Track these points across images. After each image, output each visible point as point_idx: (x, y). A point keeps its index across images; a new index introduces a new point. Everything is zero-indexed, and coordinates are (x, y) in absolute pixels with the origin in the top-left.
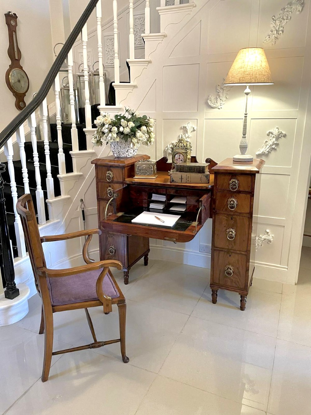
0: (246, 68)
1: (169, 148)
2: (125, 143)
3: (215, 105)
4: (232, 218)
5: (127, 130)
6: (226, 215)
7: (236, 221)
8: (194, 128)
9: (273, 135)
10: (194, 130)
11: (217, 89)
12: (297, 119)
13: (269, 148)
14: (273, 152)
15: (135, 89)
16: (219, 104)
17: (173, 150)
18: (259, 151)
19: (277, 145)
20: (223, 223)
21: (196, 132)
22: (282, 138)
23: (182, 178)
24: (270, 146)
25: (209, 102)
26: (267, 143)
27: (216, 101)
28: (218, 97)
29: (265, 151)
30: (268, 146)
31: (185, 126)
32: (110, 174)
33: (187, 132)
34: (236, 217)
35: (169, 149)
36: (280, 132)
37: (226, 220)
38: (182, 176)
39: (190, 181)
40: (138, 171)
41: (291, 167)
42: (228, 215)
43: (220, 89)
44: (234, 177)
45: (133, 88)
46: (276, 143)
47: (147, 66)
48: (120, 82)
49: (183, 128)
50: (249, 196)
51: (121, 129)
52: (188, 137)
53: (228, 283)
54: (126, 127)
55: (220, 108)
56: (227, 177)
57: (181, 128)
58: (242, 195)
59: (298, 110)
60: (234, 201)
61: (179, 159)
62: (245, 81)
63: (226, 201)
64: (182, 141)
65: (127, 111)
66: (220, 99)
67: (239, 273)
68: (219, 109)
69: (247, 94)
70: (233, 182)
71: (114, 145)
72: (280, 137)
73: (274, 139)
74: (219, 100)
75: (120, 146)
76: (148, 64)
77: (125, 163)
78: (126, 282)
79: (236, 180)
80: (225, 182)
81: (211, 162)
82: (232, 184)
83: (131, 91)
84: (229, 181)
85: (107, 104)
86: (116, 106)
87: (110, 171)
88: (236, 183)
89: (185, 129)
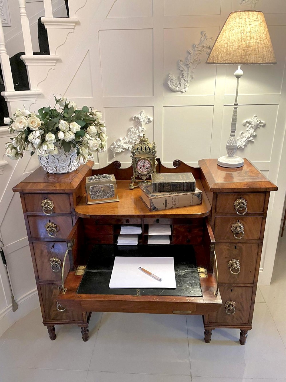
0: (249, 41)
1: (116, 146)
2: (65, 154)
3: (177, 89)
4: (236, 247)
5: (70, 136)
6: (228, 244)
7: (241, 249)
8: (149, 119)
9: (250, 125)
10: (149, 121)
11: (178, 66)
12: (279, 105)
13: (246, 141)
14: (249, 146)
15: (58, 65)
16: (183, 86)
17: (134, 155)
19: (255, 137)
20: (224, 254)
21: (152, 123)
22: (261, 128)
23: (166, 202)
25: (169, 83)
26: (243, 135)
27: (178, 83)
28: (181, 77)
29: (241, 145)
30: (244, 139)
31: (138, 116)
32: (48, 203)
33: (140, 124)
34: (240, 245)
35: (116, 148)
36: (259, 121)
37: (228, 250)
38: (166, 200)
39: (177, 205)
40: (92, 195)
41: (270, 162)
42: (231, 243)
43: (182, 66)
44: (241, 196)
45: (56, 63)
46: (254, 134)
47: (74, 29)
48: (34, 54)
49: (134, 119)
50: (260, 218)
51: (61, 135)
52: (142, 130)
53: (227, 321)
54: (67, 131)
55: (184, 91)
56: (231, 197)
57: (131, 119)
58: (250, 219)
59: (280, 93)
60: (240, 226)
61: (144, 166)
62: (250, 61)
63: (229, 226)
64: (146, 142)
65: (58, 101)
66: (184, 80)
67: (243, 307)
68: (182, 92)
69: (238, 77)
70: (239, 203)
71: (47, 158)
72: (259, 128)
73: (252, 131)
74: (182, 81)
75: (58, 159)
76: (75, 26)
77: (73, 187)
78: (86, 338)
79: (243, 200)
80: (229, 204)
81: (181, 165)
82: (239, 206)
83: (53, 68)
84: (233, 202)
85: (16, 89)
86: (31, 90)
87: (47, 198)
88: (244, 204)
89: (138, 121)
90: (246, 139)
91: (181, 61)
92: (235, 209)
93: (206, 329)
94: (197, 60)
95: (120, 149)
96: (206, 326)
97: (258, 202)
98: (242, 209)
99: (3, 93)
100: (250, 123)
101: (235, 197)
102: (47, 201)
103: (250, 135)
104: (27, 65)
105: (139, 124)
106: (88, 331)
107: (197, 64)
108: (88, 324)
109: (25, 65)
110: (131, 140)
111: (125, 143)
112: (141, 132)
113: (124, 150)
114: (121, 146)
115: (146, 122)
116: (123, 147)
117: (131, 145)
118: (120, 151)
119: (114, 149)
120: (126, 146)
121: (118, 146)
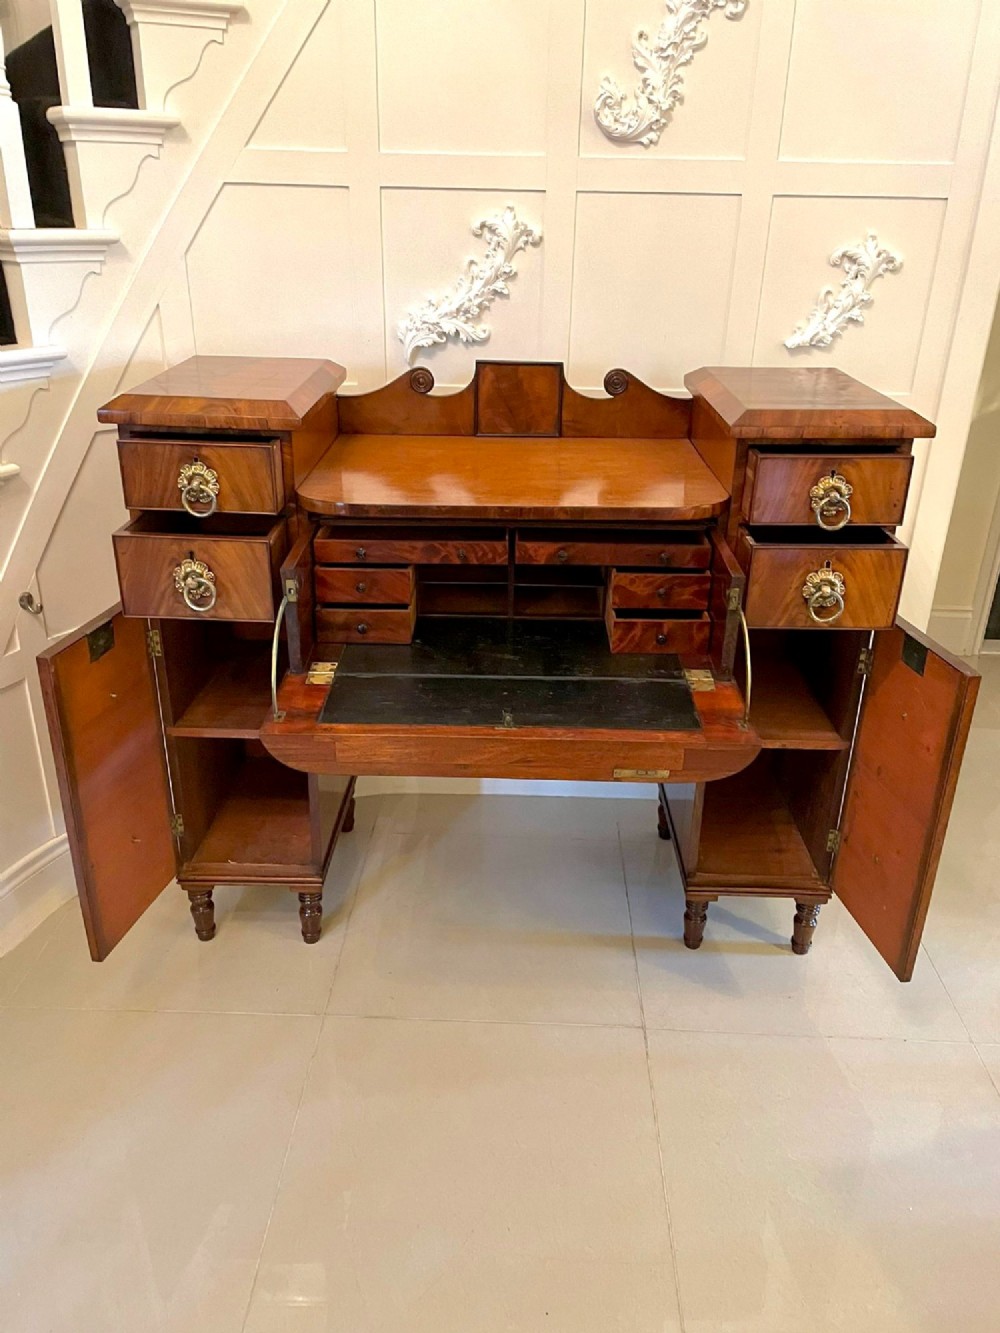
3: (629, 129)
8: (529, 234)
9: (855, 267)
10: (531, 242)
11: (633, 55)
12: (947, 202)
13: (840, 320)
15: (236, 29)
16: (647, 123)
18: (799, 333)
19: (867, 304)
22: (888, 277)
24: (844, 312)
25: (603, 110)
26: (831, 299)
27: (631, 110)
28: (637, 91)
29: (821, 333)
30: (834, 314)
31: (492, 222)
32: (201, 476)
33: (499, 248)
36: (884, 255)
43: (649, 54)
44: (834, 466)
45: (229, 22)
46: (866, 298)
49: (481, 230)
52: (505, 273)
55: (649, 142)
57: (472, 232)
66: (652, 101)
68: (643, 145)
70: (828, 491)
72: (880, 275)
73: (858, 286)
74: (643, 103)
77: (293, 413)
78: (312, 933)
79: (840, 479)
80: (793, 494)
81: (630, 387)
82: (827, 499)
83: (217, 36)
84: (807, 488)
85: (99, 100)
86: (145, 108)
87: (196, 460)
88: (841, 495)
89: (491, 239)
90: (840, 310)
91: (641, 36)
92: (812, 510)
93: (693, 899)
94: (692, 34)
95: (431, 335)
96: (690, 889)
97: (888, 488)
98: (834, 512)
99: (52, 113)
100: (853, 260)
101: (815, 469)
102: (198, 468)
103: (850, 301)
104: (136, 23)
105: (495, 250)
106: (320, 910)
107: (694, 51)
108: (322, 883)
109: (128, 22)
110: (467, 305)
111: (446, 314)
112: (501, 279)
113: (442, 339)
114: (433, 324)
115: (520, 244)
116: (439, 329)
117: (466, 323)
118: (430, 342)
119: (410, 335)
120: (449, 326)
121: (424, 323)
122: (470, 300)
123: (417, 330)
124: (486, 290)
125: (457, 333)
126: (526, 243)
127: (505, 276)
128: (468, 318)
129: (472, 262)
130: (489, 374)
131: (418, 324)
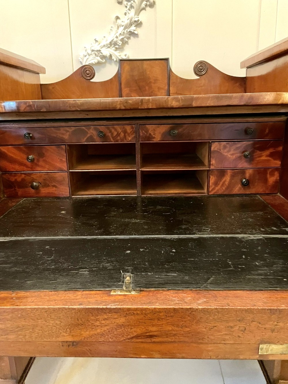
81: (209, 71)
89: (127, 4)
95: (96, 58)
105: (129, 10)
110: (115, 40)
111: (104, 45)
112: (133, 26)
113: (103, 60)
114: (97, 51)
115: (143, 5)
116: (100, 54)
117: (115, 51)
118: (96, 61)
119: (85, 58)
120: (106, 52)
121: (93, 51)
122: (117, 37)
123: (89, 55)
124: (125, 32)
125: (111, 56)
126: (146, 5)
127: (136, 24)
128: (116, 48)
129: (117, 18)
130: (127, 67)
131: (90, 52)
